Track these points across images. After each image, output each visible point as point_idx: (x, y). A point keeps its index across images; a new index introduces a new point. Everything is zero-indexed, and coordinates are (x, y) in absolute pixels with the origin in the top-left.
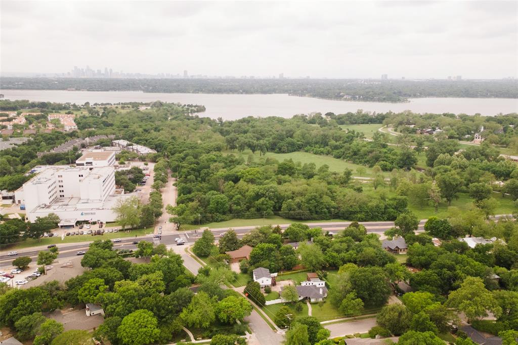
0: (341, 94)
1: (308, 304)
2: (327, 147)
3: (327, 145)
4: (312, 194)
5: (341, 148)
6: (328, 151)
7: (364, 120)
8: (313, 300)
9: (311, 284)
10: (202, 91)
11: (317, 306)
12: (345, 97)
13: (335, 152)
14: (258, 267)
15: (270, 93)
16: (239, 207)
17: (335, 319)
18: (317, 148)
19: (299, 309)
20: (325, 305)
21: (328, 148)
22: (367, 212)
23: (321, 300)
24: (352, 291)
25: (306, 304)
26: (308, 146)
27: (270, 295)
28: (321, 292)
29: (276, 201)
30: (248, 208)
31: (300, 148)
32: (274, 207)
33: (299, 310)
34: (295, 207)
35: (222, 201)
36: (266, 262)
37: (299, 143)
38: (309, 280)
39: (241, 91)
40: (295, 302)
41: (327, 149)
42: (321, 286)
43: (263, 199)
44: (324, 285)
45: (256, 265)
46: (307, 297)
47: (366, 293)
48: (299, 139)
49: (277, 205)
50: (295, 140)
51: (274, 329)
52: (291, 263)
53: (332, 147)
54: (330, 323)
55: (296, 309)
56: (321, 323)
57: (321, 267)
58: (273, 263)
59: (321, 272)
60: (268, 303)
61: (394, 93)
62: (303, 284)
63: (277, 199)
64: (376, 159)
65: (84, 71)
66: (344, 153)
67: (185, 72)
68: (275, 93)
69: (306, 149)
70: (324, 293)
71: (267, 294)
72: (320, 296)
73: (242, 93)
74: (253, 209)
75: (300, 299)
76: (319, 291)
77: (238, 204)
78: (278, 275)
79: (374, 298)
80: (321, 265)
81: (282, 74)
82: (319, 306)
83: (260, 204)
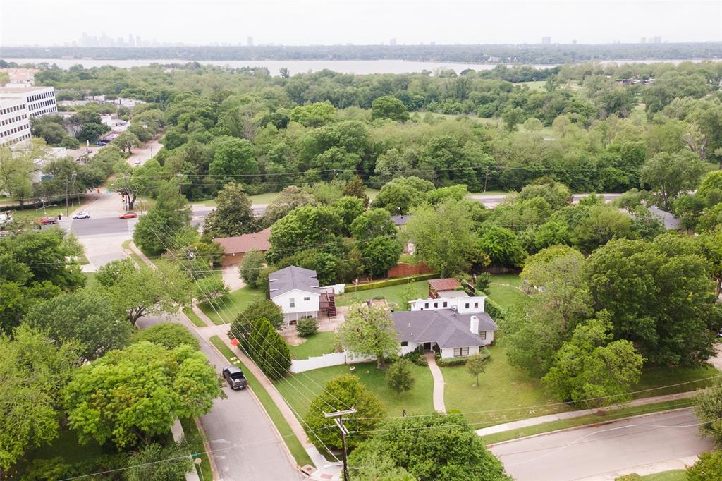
0: (484, 56)
1: (432, 365)
2: (466, 101)
3: (467, 98)
4: (443, 137)
5: (492, 101)
6: (470, 107)
7: (526, 75)
8: (447, 354)
9: (441, 306)
10: (269, 57)
11: (463, 372)
12: (490, 60)
13: (482, 108)
14: (286, 266)
15: (375, 59)
16: (281, 167)
17: (528, 416)
18: (449, 104)
19: (399, 383)
20: (488, 368)
21: (470, 102)
22: (561, 173)
23: (474, 351)
24: (594, 317)
25: (425, 365)
26: (433, 101)
27: (313, 341)
28: (474, 328)
29: (363, 154)
30: (303, 168)
31: (420, 106)
32: (359, 167)
33: (401, 385)
34: (405, 163)
35: (239, 150)
36: (312, 255)
37: (418, 96)
38: (434, 295)
39: (331, 57)
40: (388, 362)
41: (466, 103)
42: (472, 309)
43: (334, 149)
44: (481, 308)
45: (282, 262)
46: (427, 346)
47: (648, 319)
48: (418, 91)
49: (366, 163)
50: (410, 92)
51: (303, 459)
52: (385, 257)
53: (476, 101)
54: (515, 435)
55: (390, 384)
56: (481, 433)
57: (469, 265)
58: (331, 256)
59: (469, 277)
60: (297, 366)
61: (565, 54)
62: (418, 305)
63: (365, 151)
64: (558, 110)
65: (98, 39)
66: (497, 107)
67: (250, 39)
68: (383, 58)
69: (429, 106)
70: (483, 334)
71: (305, 340)
72: (471, 340)
73: (331, 59)
74: (312, 172)
75: (405, 350)
76: (468, 324)
77: (279, 160)
78: (347, 291)
79: (679, 339)
80: (469, 260)
81: (394, 40)
82: (471, 371)
83: (327, 159)
